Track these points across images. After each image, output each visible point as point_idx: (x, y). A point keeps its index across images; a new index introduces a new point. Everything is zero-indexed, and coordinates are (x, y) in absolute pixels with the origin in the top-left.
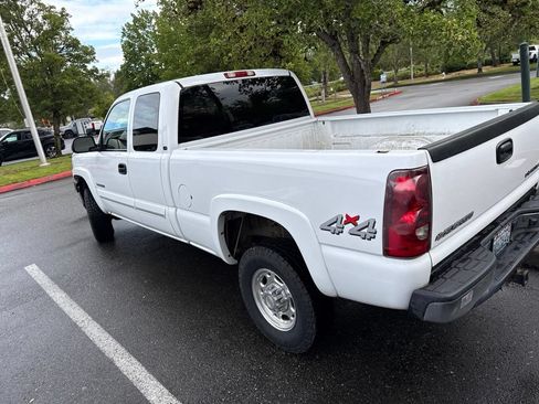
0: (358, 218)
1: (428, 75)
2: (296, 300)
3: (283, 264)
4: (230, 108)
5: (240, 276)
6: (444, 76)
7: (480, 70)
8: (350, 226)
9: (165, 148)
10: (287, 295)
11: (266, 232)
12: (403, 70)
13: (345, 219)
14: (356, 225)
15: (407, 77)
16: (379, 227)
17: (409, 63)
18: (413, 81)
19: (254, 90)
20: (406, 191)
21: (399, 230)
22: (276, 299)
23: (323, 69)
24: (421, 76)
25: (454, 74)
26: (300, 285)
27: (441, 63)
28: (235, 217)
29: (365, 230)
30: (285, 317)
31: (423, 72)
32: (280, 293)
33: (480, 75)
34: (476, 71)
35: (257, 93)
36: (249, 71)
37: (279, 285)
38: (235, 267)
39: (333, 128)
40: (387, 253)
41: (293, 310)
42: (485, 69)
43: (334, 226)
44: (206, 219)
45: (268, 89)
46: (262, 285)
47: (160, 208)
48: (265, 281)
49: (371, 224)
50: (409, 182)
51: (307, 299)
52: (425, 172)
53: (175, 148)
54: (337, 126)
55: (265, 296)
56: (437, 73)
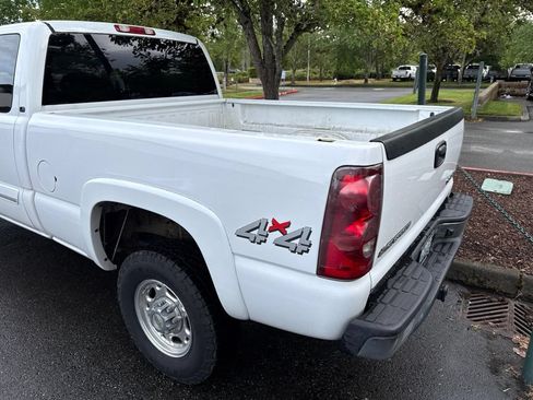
0: (288, 224)
1: (321, 79)
2: (192, 320)
3: (180, 276)
4: (121, 73)
5: (119, 286)
6: (335, 82)
7: (366, 81)
8: (277, 234)
9: (22, 110)
10: (181, 313)
11: (159, 230)
12: (299, 71)
13: (270, 224)
14: (284, 233)
15: (303, 78)
16: (315, 239)
17: (306, 65)
18: (308, 83)
19: (152, 56)
20: (351, 194)
21: (340, 243)
22: (166, 318)
23: (225, 57)
24: (315, 79)
25: (343, 82)
26: (200, 303)
27: (334, 70)
28: (116, 210)
29: (297, 241)
30: (176, 340)
31: (318, 76)
32: (172, 311)
33: (365, 86)
34: (363, 81)
35: (155, 59)
36: (148, 30)
37: (171, 300)
38: (113, 275)
39: (243, 113)
40: (322, 272)
41: (188, 332)
42: (370, 81)
43: (255, 233)
44: (75, 210)
45: (169, 57)
46: (149, 299)
47: (12, 190)
48: (153, 294)
49: (305, 234)
50: (360, 182)
51: (208, 320)
52: (378, 171)
53: (37, 111)
54: (247, 110)
55: (152, 315)
56: (329, 79)
